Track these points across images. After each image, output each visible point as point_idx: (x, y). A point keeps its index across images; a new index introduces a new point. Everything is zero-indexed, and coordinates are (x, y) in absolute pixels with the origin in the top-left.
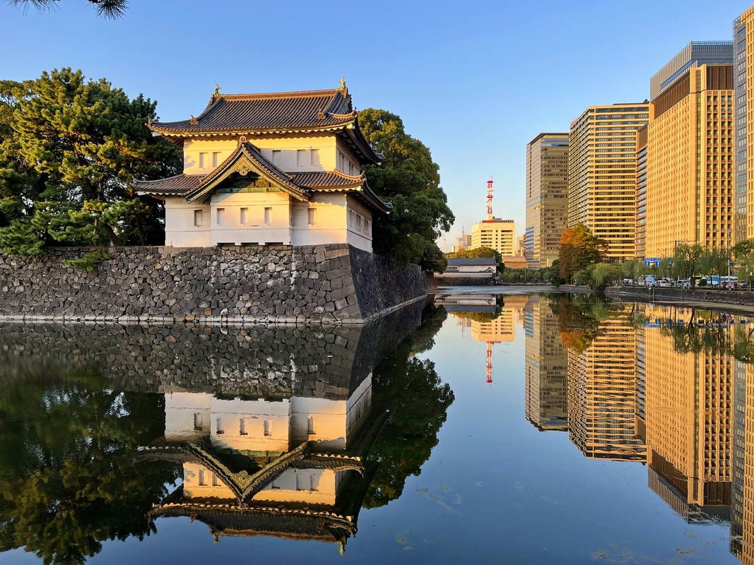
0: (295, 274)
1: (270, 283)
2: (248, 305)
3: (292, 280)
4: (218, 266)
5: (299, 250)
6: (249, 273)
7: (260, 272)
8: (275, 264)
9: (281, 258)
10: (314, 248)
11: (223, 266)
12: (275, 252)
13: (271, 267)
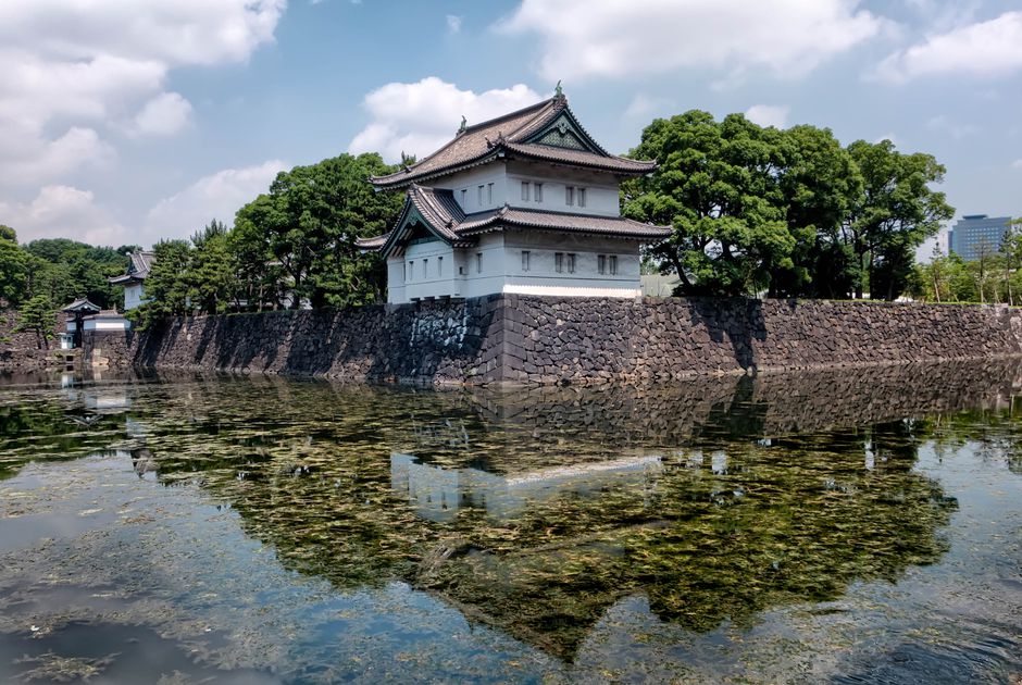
0: (465, 329)
1: (447, 342)
2: (429, 365)
3: (462, 336)
4: (417, 324)
5: (471, 303)
6: (436, 330)
7: (444, 328)
8: (454, 319)
9: (457, 312)
10: (480, 298)
11: (422, 322)
12: (453, 306)
13: (451, 323)
